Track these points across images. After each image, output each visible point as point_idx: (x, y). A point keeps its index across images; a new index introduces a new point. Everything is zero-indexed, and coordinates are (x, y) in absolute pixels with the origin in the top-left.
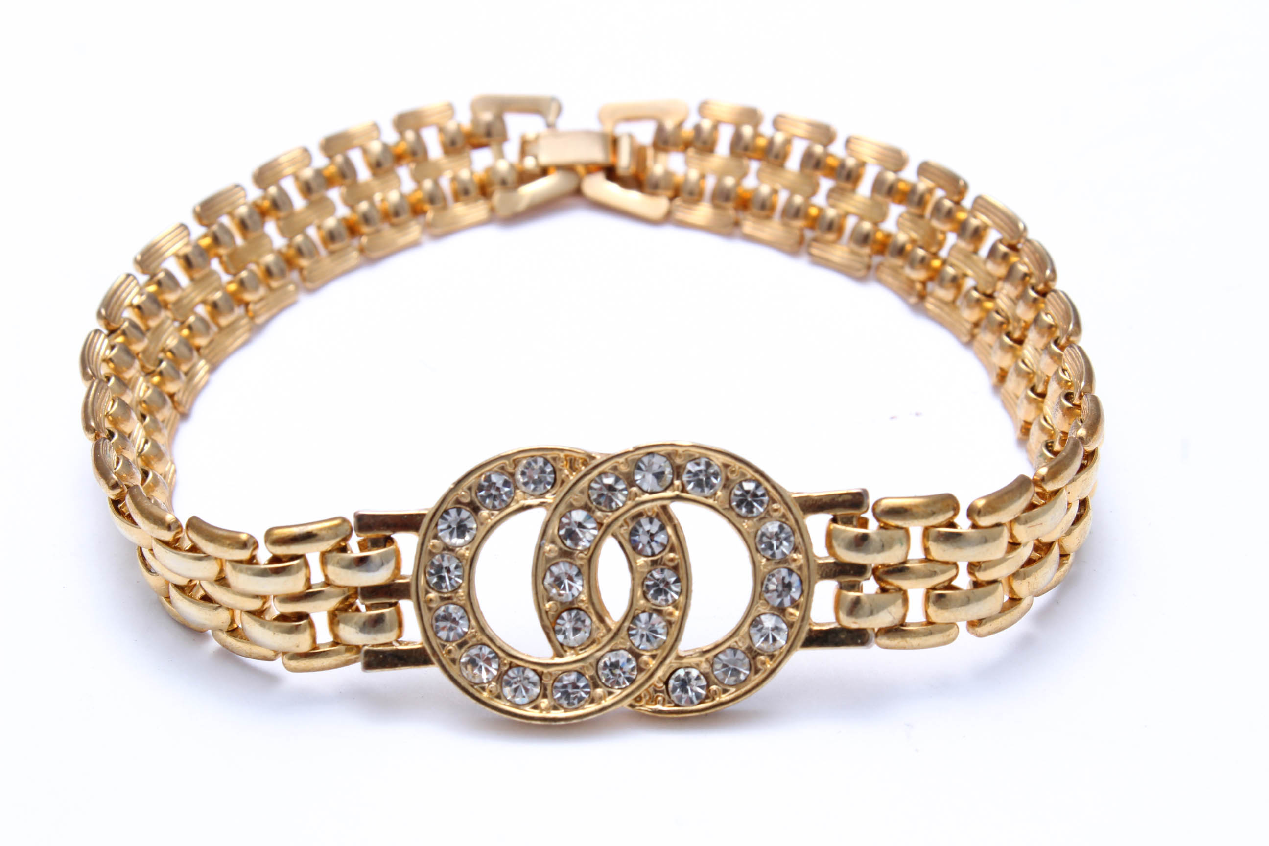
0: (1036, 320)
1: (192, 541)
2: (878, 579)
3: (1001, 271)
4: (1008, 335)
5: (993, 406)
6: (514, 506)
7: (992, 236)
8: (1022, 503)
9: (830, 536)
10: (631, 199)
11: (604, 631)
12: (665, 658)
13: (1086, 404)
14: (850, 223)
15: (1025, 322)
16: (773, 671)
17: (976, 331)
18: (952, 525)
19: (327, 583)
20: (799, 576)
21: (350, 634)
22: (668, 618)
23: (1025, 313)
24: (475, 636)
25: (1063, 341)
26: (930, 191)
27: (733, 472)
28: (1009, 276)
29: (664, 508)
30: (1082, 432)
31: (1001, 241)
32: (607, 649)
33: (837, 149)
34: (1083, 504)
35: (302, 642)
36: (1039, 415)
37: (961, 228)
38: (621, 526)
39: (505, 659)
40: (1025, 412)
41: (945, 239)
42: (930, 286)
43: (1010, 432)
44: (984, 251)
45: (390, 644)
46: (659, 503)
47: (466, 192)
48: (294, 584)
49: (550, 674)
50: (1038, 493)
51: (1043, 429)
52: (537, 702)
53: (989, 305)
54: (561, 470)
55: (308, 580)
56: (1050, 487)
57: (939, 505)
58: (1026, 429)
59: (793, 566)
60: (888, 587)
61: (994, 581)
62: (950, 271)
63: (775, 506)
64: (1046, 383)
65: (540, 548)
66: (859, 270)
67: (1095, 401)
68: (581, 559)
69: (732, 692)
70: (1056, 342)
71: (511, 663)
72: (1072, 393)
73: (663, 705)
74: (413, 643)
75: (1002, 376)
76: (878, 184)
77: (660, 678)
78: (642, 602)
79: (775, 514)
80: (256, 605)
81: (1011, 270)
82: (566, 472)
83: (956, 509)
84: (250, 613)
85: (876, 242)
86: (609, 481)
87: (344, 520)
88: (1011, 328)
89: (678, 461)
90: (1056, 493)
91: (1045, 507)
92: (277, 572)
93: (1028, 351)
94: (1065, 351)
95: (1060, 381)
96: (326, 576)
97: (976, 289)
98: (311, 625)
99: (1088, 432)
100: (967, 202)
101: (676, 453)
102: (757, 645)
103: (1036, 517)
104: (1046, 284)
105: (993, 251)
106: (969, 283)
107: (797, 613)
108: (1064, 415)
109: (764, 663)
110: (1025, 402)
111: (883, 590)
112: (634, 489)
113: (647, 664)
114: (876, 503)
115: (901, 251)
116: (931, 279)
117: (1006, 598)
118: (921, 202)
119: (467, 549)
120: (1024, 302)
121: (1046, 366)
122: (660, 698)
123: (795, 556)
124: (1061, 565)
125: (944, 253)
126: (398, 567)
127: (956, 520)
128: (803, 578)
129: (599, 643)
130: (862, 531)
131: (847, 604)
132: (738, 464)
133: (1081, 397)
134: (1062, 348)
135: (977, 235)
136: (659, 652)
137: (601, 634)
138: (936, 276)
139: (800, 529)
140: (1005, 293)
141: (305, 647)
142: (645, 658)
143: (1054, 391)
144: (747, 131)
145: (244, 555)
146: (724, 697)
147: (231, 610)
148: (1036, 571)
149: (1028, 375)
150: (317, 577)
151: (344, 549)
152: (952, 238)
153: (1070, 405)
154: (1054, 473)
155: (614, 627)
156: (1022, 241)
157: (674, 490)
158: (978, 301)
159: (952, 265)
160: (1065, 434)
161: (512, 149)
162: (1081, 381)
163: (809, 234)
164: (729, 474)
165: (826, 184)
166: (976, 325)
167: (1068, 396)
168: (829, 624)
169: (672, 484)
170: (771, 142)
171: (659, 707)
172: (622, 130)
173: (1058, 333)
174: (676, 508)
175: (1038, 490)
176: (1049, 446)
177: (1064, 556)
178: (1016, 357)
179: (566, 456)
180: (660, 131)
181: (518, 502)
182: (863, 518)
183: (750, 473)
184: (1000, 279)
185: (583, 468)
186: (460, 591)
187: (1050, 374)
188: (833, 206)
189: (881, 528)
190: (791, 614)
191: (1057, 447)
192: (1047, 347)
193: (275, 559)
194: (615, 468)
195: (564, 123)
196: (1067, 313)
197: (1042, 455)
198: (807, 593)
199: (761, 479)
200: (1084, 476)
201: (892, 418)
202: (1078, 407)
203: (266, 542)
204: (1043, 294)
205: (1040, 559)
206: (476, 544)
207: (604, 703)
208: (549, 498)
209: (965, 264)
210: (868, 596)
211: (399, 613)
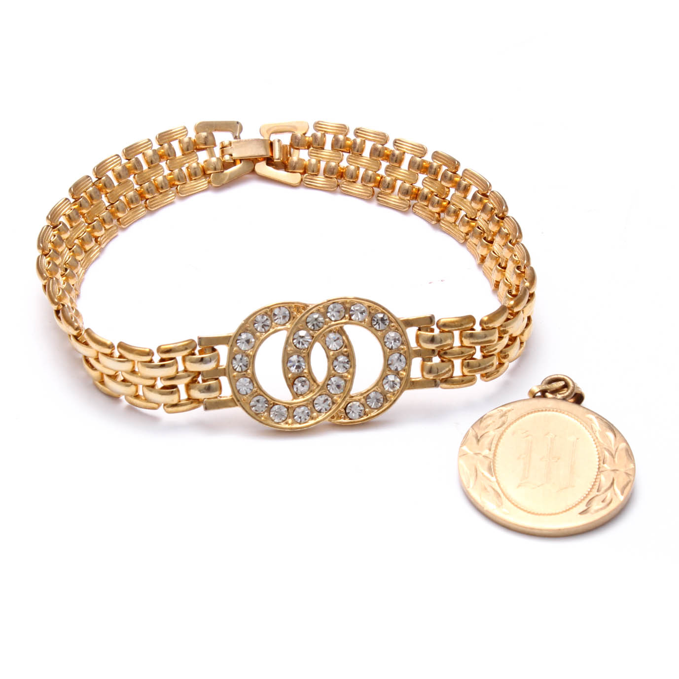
0: (499, 231)
1: (120, 353)
2: (440, 356)
3: (479, 206)
4: (485, 239)
5: (479, 274)
6: (272, 330)
7: (473, 190)
8: (504, 318)
9: (417, 337)
10: (281, 174)
11: (316, 386)
12: (345, 397)
13: (528, 271)
14: (399, 183)
15: (493, 232)
16: (395, 401)
17: (467, 237)
18: (473, 329)
19: (186, 370)
20: (405, 356)
21: (195, 394)
22: (345, 379)
23: (493, 228)
24: (256, 392)
25: (514, 241)
26: (440, 167)
27: (373, 310)
28: (484, 209)
29: (341, 328)
30: (527, 284)
31: (478, 192)
32: (318, 394)
33: (390, 146)
34: (529, 318)
35: (173, 399)
36: (503, 277)
37: (458, 186)
38: (322, 337)
39: (271, 401)
40: (496, 276)
41: (449, 191)
42: (442, 215)
43: (488, 287)
44: (470, 197)
45: (216, 397)
46: (339, 326)
47: (196, 175)
48: (170, 372)
49: (292, 407)
50: (510, 313)
51: (505, 284)
52: (287, 420)
53: (473, 224)
54: (293, 312)
55: (177, 369)
56: (516, 310)
57: (467, 320)
58: (497, 285)
59: (402, 352)
60: (444, 360)
61: (493, 355)
62: (453, 207)
63: (392, 324)
64: (507, 262)
65: (285, 348)
66: (405, 208)
67: (532, 269)
68: (304, 353)
69: (375, 412)
70: (510, 242)
71: (274, 403)
72: (520, 266)
73: (345, 419)
74: (226, 397)
75: (483, 259)
76: (412, 164)
77: (342, 407)
78: (333, 372)
79: (393, 328)
80: (151, 382)
81: (485, 207)
82: (295, 313)
83: (474, 322)
84: (148, 386)
85: (412, 193)
86: (316, 316)
87: (193, 341)
88: (485, 235)
89: (347, 306)
90: (518, 313)
91: (513, 320)
92: (162, 366)
93: (496, 247)
94: (515, 246)
95: (513, 261)
96: (185, 367)
97: (466, 216)
98: (178, 391)
99: (530, 284)
100: (460, 172)
101: (346, 302)
102: (386, 389)
103: (510, 324)
104: (503, 214)
105: (474, 197)
106: (462, 213)
107: (405, 374)
108: (517, 277)
109: (390, 397)
110: (496, 272)
111: (442, 361)
112: (327, 320)
113: (336, 400)
114: (438, 321)
115: (426, 198)
116: (443, 211)
117: (497, 363)
118: (436, 173)
119: (251, 351)
120: (492, 222)
121: (506, 253)
122: (343, 416)
123: (402, 347)
124: (521, 347)
125: (449, 198)
126: (218, 361)
127: (475, 327)
128: (407, 357)
129: (314, 392)
130: (431, 334)
131: (427, 369)
132: (375, 306)
133: (525, 268)
134: (514, 245)
135: (466, 189)
136: (342, 394)
137: (315, 388)
138: (445, 210)
139: (404, 335)
140: (482, 218)
141: (175, 402)
142: (335, 398)
143: (511, 266)
144: (341, 137)
145: (148, 358)
146: (373, 414)
147: (136, 385)
148: (511, 349)
149: (496, 258)
150: (181, 368)
151: (194, 354)
152: (452, 191)
153: (519, 272)
154: (517, 304)
155: (321, 384)
156: (489, 192)
157: (346, 319)
158: (468, 222)
159: (453, 205)
160: (518, 286)
161: (217, 151)
162: (524, 261)
163: (377, 190)
164: (371, 311)
165: (385, 164)
166: (467, 234)
167: (518, 268)
168: (419, 378)
169: (344, 316)
170: (355, 143)
171: (342, 420)
172: (274, 138)
173: (511, 237)
174: (347, 328)
175: (510, 312)
176: (510, 292)
177: (522, 343)
178: (489, 249)
179: (295, 306)
180: (294, 138)
181: (273, 328)
182: (432, 328)
183: (380, 309)
184: (478, 211)
185: (303, 311)
186: (248, 371)
187: (508, 258)
188: (389, 175)
189: (440, 332)
190: (402, 374)
191: (514, 292)
192: (505, 245)
193: (162, 360)
194: (318, 310)
195: (244, 136)
196: (515, 228)
197: (507, 297)
198: (408, 364)
199: (386, 312)
200: (530, 304)
201: (430, 283)
202: (524, 272)
203: (158, 352)
204: (502, 218)
205: (512, 344)
206: (255, 349)
207: (318, 420)
208: (288, 326)
209: (460, 204)
210: (436, 364)
211: (220, 383)
